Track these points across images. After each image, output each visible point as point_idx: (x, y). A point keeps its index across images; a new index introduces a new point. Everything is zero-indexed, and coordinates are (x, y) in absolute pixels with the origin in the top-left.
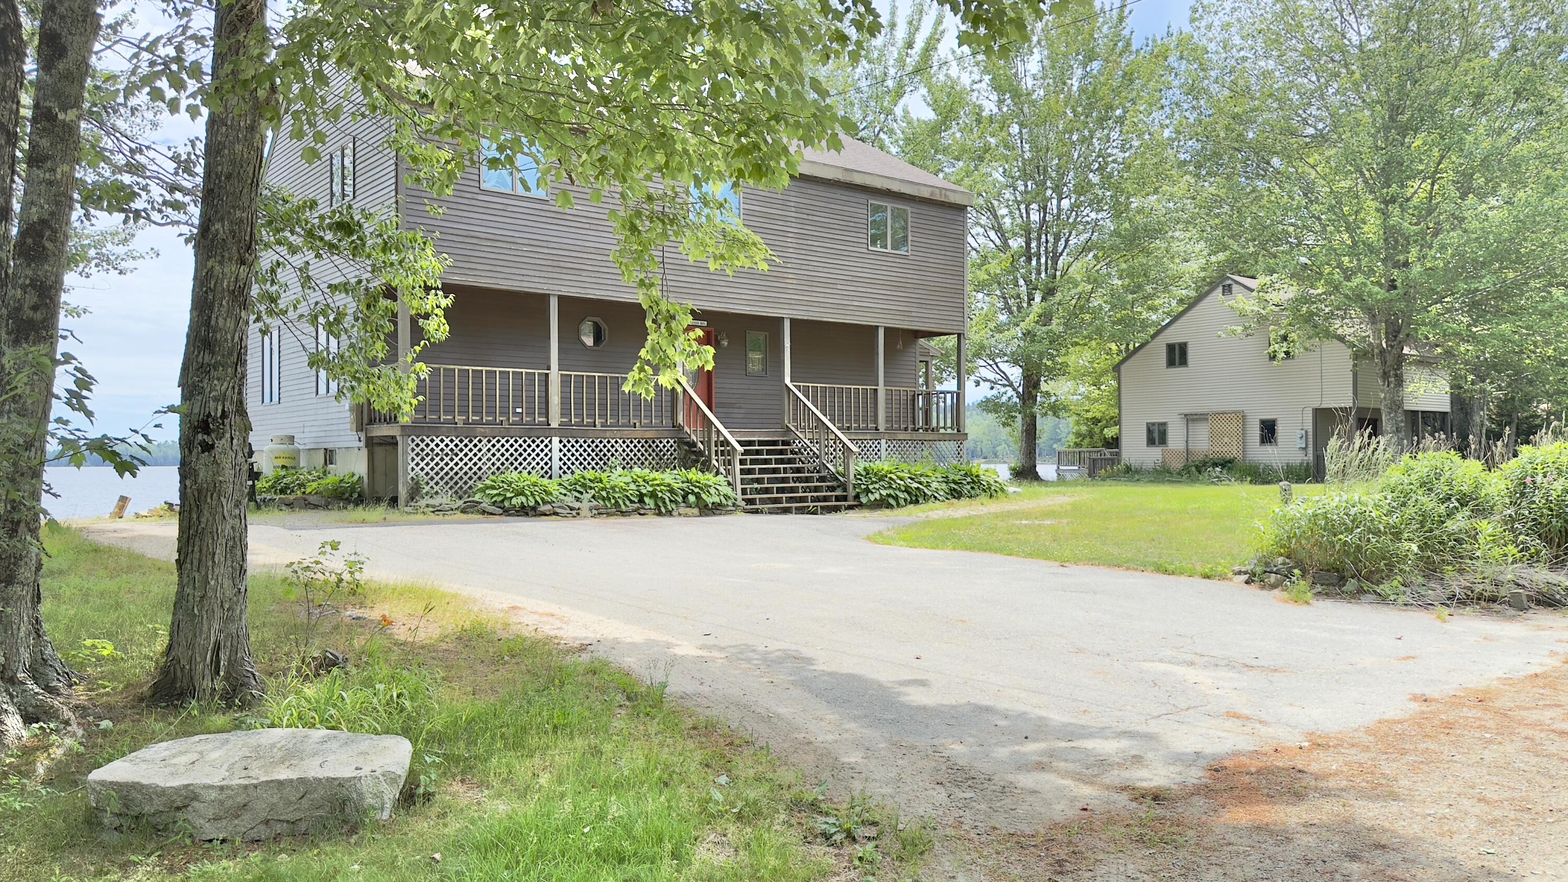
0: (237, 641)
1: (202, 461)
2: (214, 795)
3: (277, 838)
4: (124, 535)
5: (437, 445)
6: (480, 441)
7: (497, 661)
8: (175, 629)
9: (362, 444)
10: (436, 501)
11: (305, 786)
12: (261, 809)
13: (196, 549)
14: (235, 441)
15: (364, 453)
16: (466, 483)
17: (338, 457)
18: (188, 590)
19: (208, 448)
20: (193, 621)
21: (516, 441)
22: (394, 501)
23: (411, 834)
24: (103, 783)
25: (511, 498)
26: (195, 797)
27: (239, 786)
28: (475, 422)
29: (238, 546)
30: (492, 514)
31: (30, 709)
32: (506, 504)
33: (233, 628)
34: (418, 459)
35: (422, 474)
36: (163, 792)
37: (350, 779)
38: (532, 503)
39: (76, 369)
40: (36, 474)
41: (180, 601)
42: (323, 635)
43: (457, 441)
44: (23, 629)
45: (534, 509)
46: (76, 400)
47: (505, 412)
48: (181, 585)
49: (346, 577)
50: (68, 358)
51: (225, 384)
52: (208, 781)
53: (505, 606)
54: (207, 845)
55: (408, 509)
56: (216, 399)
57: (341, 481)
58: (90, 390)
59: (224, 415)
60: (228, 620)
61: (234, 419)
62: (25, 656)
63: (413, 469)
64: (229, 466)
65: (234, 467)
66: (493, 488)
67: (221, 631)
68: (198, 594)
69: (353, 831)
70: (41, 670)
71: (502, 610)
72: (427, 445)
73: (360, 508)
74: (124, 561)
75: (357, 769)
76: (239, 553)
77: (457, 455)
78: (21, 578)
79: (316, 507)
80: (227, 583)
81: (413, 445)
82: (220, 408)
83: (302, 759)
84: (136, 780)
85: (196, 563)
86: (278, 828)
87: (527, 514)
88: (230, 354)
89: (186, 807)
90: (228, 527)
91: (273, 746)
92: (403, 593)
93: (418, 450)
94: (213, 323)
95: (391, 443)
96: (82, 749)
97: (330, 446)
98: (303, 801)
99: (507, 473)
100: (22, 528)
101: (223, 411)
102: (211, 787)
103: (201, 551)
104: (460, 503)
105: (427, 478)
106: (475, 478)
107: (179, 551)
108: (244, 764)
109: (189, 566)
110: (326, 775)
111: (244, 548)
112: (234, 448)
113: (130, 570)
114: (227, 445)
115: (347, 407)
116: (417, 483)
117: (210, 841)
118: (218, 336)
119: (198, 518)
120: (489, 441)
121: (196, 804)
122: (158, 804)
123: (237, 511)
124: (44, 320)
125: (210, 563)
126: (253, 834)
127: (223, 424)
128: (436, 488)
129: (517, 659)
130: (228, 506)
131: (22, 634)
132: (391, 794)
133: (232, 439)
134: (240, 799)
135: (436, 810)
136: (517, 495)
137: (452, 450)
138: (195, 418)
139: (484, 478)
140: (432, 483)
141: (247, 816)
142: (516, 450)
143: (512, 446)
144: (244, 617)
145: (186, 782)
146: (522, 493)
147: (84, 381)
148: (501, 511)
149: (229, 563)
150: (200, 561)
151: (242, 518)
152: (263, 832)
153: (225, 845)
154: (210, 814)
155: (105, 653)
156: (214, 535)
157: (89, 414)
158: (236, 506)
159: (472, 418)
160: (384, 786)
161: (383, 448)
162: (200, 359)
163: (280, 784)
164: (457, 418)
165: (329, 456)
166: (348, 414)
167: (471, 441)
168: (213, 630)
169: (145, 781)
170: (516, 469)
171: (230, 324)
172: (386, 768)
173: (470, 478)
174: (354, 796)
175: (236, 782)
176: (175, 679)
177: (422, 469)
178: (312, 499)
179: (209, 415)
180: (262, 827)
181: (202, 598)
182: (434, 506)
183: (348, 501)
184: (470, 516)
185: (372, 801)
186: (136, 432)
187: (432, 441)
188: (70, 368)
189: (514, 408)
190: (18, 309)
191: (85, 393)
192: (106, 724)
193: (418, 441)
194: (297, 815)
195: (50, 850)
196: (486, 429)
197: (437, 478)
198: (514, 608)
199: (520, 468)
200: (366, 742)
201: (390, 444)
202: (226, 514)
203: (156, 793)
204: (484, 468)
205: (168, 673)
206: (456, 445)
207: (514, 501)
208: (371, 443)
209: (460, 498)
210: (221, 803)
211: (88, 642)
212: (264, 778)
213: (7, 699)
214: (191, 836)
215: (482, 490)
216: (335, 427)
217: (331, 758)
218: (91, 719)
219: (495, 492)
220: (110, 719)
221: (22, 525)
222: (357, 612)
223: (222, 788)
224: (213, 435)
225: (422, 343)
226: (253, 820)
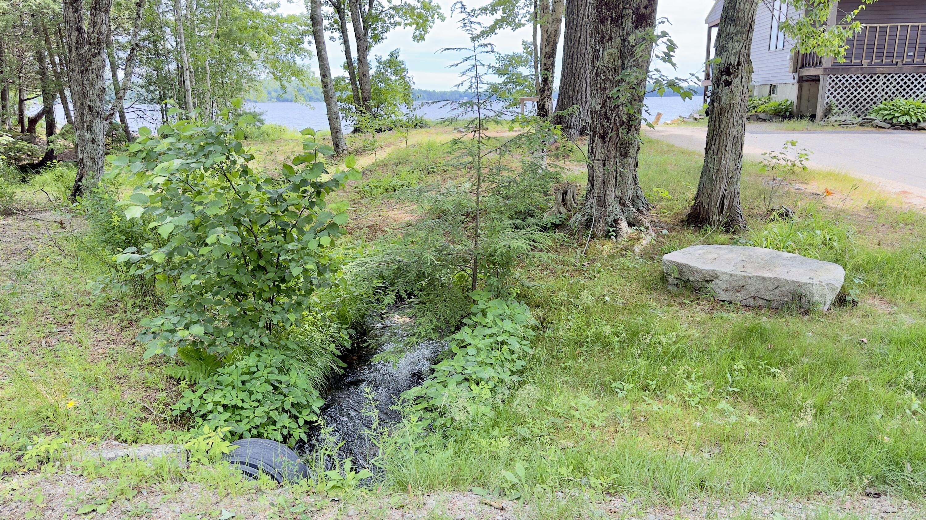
0: (734, 195)
1: (724, 92)
2: (727, 278)
3: (760, 307)
4: (663, 134)
5: (847, 81)
6: (878, 77)
7: (894, 226)
8: (701, 186)
9: (796, 81)
10: (842, 118)
11: (778, 284)
12: (752, 290)
13: (717, 142)
14: (743, 79)
15: (796, 86)
16: (864, 106)
17: (778, 90)
18: (710, 165)
19: (728, 83)
20: (711, 182)
21: (906, 77)
22: (813, 117)
23: (844, 324)
24: (670, 262)
25: (898, 117)
26: (717, 277)
27: (741, 276)
28: (877, 64)
29: (739, 141)
30: (882, 128)
31: (631, 220)
32: (894, 121)
33: (732, 188)
34: (832, 90)
35: (834, 100)
36: (700, 272)
37: (806, 284)
38: (914, 121)
39: (668, 40)
40: (641, 100)
41: (705, 171)
42: (779, 197)
43: (861, 78)
44: (630, 180)
45: (915, 125)
46: (667, 58)
47: (901, 55)
48: (706, 162)
49: (798, 163)
50: (664, 34)
51: (741, 45)
52: (724, 270)
53: (898, 190)
54: (721, 303)
55: (822, 123)
56: (735, 54)
57: (780, 104)
58: (674, 52)
59: (739, 64)
60: (729, 184)
61: (745, 66)
62: (630, 193)
63: (828, 97)
64: (739, 94)
65: (741, 95)
66: (885, 109)
67: (726, 189)
68: (716, 168)
69: (806, 313)
70: (636, 201)
71: (895, 193)
72: (840, 81)
73: (792, 121)
74: (665, 148)
75: (810, 279)
76: (740, 146)
77: (860, 87)
78: (630, 154)
79: (765, 120)
80: (732, 163)
81: (830, 81)
82: (737, 59)
83: (775, 267)
84: (687, 263)
85: (716, 150)
86: (761, 302)
87: (909, 128)
88: (746, 25)
89: (711, 281)
90: (735, 130)
91: (758, 257)
92: (827, 176)
93: (833, 84)
94: (737, 6)
95: (816, 79)
96: (655, 243)
97: (773, 83)
98: (776, 290)
99: (896, 100)
100: (633, 129)
101: (739, 61)
102: (726, 273)
103: (719, 144)
104: (859, 120)
105: (837, 103)
106: (871, 103)
107: (707, 144)
108: (743, 264)
109: (712, 152)
110: (791, 279)
111: (742, 143)
112: (743, 83)
113: (668, 152)
114: (739, 82)
115: (788, 57)
116: (830, 106)
117: (723, 301)
118: (740, 14)
119: (719, 125)
120: (885, 77)
121: (717, 281)
122: (697, 277)
123: (741, 121)
124: (650, 14)
125: (724, 151)
126: (745, 302)
127: (738, 69)
128: (843, 110)
129: (910, 227)
130: (736, 118)
131: (629, 183)
132: (831, 297)
133: (742, 78)
134: (741, 283)
135: (860, 312)
136: (903, 115)
137: (857, 84)
138: (722, 66)
139: (878, 102)
140: (840, 106)
141: (744, 292)
142: (905, 83)
143: (902, 80)
144: (739, 182)
145: (713, 269)
146: (907, 114)
147: (672, 47)
148: (889, 126)
149: (734, 151)
150: (718, 149)
151: (743, 126)
152: (752, 303)
153: (731, 305)
154: (724, 287)
155: (664, 195)
156: (727, 135)
157: (674, 65)
158: (741, 118)
159: (874, 61)
160: (827, 292)
161: (808, 83)
162: (728, 30)
163: (764, 278)
164: (864, 61)
165: (773, 89)
166: (788, 62)
167: (871, 77)
168: (721, 188)
169: (691, 264)
170: (903, 96)
171: (747, 6)
172: (829, 282)
173: (868, 103)
174: (808, 293)
175: (739, 273)
176: (699, 213)
177: (835, 97)
178: (762, 116)
179: (730, 64)
180: (752, 300)
181: (718, 170)
182: (840, 121)
183: (784, 117)
184: (866, 129)
185: (818, 299)
186: (693, 75)
187: (844, 77)
188: (664, 40)
189: (908, 52)
190: (638, 9)
191: (671, 53)
192: (665, 232)
193: (834, 78)
194: (773, 298)
195: (646, 289)
196: (885, 69)
197: (844, 103)
198: (904, 192)
199: (907, 96)
200: (814, 263)
201: (813, 80)
202: (735, 123)
203: (697, 271)
204: (879, 96)
205: (696, 209)
206: (861, 80)
207: (900, 119)
208: (801, 80)
209: (859, 116)
210: (731, 283)
211: (655, 189)
212: (756, 275)
213: (622, 213)
214: (713, 296)
215: (878, 112)
216: (779, 71)
217: (793, 270)
218: (658, 228)
219: (886, 112)
220: (667, 229)
221: (633, 127)
222: (798, 186)
223: (731, 275)
224: (732, 76)
225: (860, 7)
226: (747, 295)
